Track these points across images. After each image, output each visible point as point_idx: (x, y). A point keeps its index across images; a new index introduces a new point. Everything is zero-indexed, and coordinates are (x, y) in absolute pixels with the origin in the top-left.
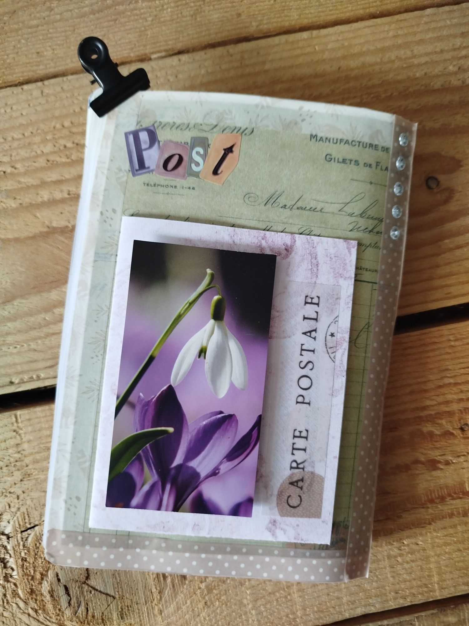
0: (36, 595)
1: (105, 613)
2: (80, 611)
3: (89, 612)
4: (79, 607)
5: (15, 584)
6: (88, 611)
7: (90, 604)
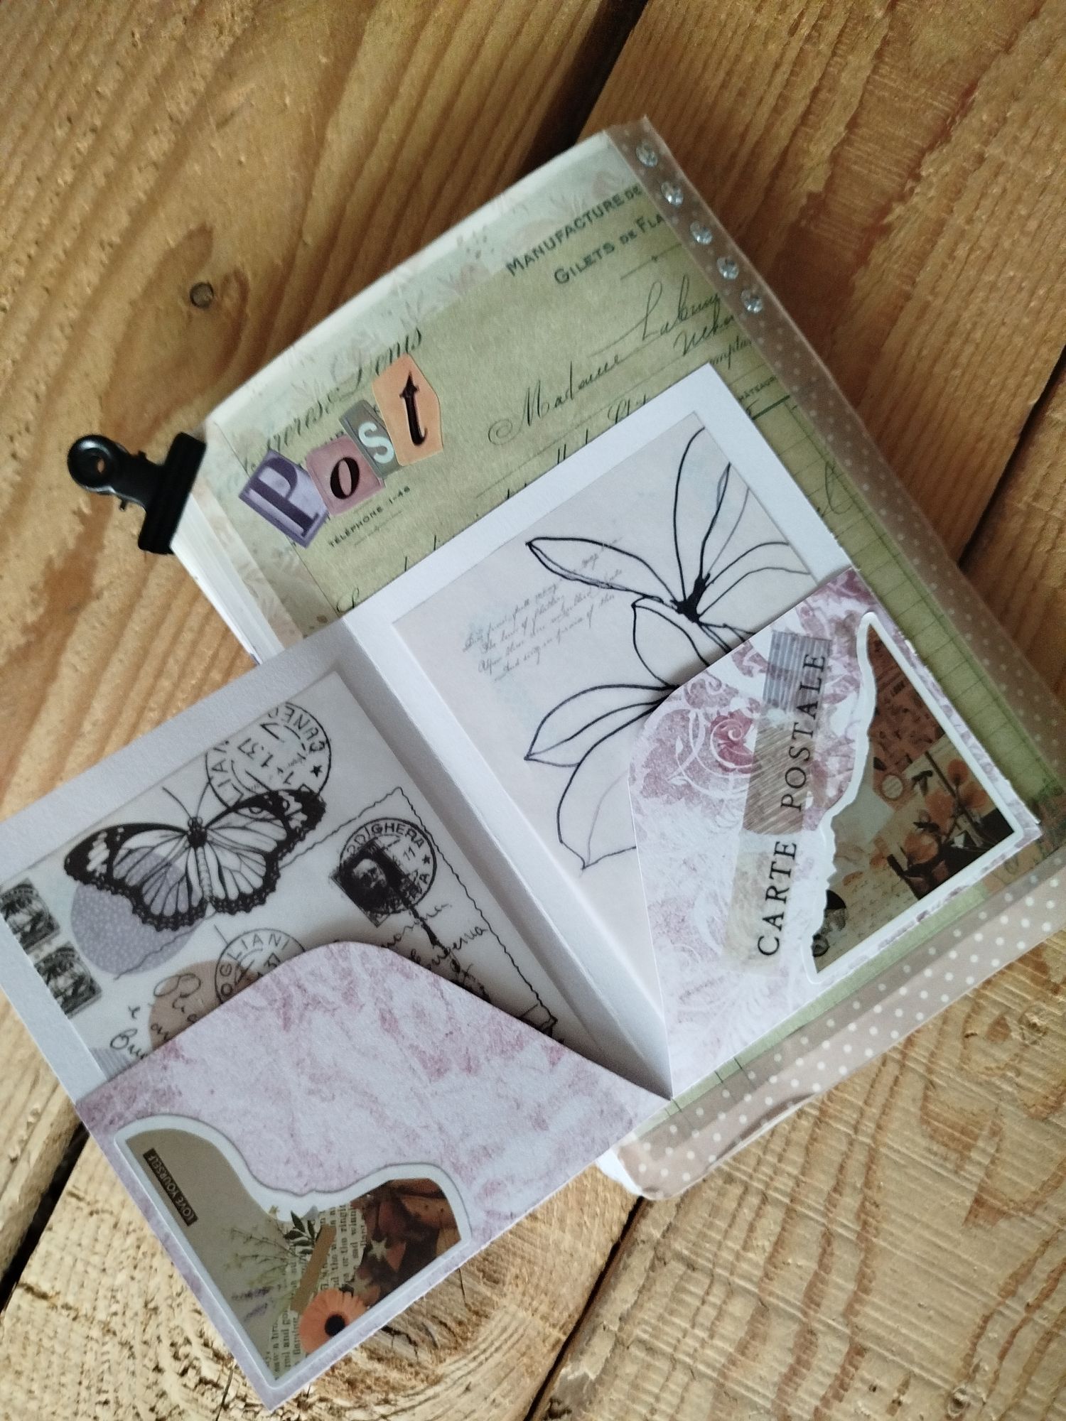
0: (363, 1381)
1: (469, 1301)
2: (437, 1337)
3: (449, 1323)
4: (428, 1333)
5: (322, 1400)
6: (445, 1325)
7: (436, 1313)
